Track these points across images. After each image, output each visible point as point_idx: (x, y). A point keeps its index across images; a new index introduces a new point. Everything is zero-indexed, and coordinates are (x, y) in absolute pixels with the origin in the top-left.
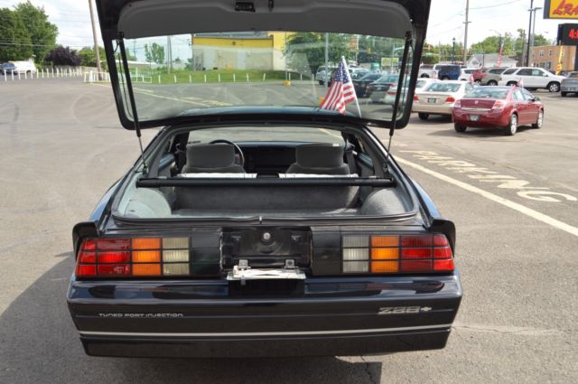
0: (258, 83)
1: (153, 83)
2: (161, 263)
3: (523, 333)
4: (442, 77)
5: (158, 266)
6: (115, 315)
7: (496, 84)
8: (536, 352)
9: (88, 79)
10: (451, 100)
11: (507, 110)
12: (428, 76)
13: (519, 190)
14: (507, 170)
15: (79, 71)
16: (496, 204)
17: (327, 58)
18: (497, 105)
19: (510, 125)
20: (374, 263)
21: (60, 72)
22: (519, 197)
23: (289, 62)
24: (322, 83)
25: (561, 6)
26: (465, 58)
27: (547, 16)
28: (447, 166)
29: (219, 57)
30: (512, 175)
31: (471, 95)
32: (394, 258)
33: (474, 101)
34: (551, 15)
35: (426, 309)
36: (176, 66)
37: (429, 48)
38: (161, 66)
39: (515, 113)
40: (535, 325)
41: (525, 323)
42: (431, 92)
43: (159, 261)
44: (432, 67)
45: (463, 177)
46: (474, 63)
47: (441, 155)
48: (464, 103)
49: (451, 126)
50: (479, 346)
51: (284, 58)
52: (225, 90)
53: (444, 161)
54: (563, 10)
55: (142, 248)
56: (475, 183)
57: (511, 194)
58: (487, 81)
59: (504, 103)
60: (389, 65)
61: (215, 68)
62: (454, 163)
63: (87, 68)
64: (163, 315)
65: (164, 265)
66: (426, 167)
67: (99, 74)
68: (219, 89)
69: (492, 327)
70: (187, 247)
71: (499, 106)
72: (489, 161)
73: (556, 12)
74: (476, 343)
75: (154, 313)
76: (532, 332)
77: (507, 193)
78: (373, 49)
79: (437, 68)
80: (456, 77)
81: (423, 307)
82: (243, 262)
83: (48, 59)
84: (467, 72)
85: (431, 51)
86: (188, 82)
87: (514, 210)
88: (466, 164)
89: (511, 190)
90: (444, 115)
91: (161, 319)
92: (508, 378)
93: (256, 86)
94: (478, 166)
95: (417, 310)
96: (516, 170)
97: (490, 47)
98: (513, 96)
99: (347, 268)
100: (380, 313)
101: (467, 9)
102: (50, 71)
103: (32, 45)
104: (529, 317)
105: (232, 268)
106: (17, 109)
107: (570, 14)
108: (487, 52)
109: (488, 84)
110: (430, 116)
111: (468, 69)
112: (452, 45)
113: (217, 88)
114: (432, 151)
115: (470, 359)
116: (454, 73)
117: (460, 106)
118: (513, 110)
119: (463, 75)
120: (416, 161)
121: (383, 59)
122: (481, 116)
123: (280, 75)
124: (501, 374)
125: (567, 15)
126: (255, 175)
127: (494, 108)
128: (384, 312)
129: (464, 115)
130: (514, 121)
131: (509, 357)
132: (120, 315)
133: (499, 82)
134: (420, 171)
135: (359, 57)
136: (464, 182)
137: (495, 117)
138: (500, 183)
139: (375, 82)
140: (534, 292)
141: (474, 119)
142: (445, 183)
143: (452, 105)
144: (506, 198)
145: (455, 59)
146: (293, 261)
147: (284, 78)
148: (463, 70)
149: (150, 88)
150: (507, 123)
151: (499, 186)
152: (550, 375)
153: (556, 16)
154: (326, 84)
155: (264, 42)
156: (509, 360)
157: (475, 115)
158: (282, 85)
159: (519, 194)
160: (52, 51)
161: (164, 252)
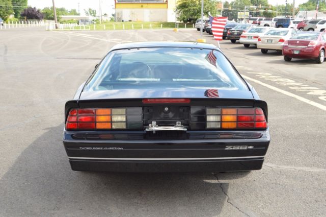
0: (158, 30)
1: (91, 30)
2: (111, 122)
3: (310, 170)
4: (278, 26)
5: (110, 124)
6: (88, 148)
7: (313, 30)
8: (317, 179)
9: (49, 27)
10: (282, 41)
11: (318, 47)
12: (269, 26)
13: (320, 96)
14: (315, 84)
15: (43, 23)
16: (304, 103)
17: (202, 13)
18: (311, 44)
19: (319, 57)
20: (223, 123)
21: (31, 23)
22: (319, 99)
23: (178, 16)
24: (199, 29)
26: (294, 14)
28: (276, 82)
29: (132, 13)
30: (317, 87)
31: (295, 38)
32: (234, 121)
33: (296, 41)
35: (251, 147)
36: (104, 19)
37: (270, 7)
38: (95, 19)
39: (323, 49)
40: (318, 167)
41: (312, 166)
42: (270, 36)
43: (110, 121)
44: (271, 20)
45: (287, 88)
46: (300, 17)
47: (273, 75)
48: (290, 42)
49: (282, 58)
50: (284, 176)
51: (175, 14)
52: (137, 34)
53: (275, 79)
55: (101, 114)
56: (294, 92)
57: (315, 98)
58: (308, 28)
59: (316, 43)
60: (243, 18)
61: (130, 21)
62: (281, 80)
63: (47, 21)
64: (113, 148)
65: (113, 123)
66: (263, 82)
67: (56, 25)
68: (133, 33)
69: (293, 167)
70: (125, 114)
71: (313, 44)
72: (303, 79)
74: (283, 175)
75: (108, 147)
76: (315, 170)
77: (313, 97)
78: (232, 7)
79: (274, 20)
80: (287, 26)
81: (249, 146)
82: (154, 123)
83: (23, 15)
84: (294, 23)
85: (271, 9)
86: (113, 29)
87: (315, 107)
88: (289, 80)
89: (315, 95)
90: (277, 50)
91: (112, 150)
92: (299, 191)
93: (156, 32)
94: (296, 82)
95: (246, 148)
96: (320, 84)
97: (311, 6)
98: (322, 38)
99: (209, 126)
100: (226, 149)
102: (24, 23)
103: (12, 6)
104: (315, 163)
105: (148, 125)
106: (6, 47)
108: (309, 10)
109: (308, 30)
110: (269, 51)
111: (295, 20)
112: (285, 5)
113: (132, 33)
114: (268, 73)
115: (278, 182)
116: (286, 24)
117: (287, 45)
118: (322, 47)
119: (292, 25)
120: (258, 78)
121: (239, 13)
122: (301, 51)
123: (172, 25)
124: (295, 189)
126: (159, 80)
127: (309, 45)
128: (228, 148)
129: (290, 51)
130: (322, 54)
131: (301, 182)
132: (90, 148)
133: (315, 29)
134: (259, 85)
135: (223, 12)
136: (287, 91)
137: (310, 51)
138: (309, 92)
139: (233, 29)
140: (320, 150)
141: (296, 53)
142: (275, 91)
143: (283, 44)
144: (311, 100)
145: (287, 14)
146: (180, 122)
147: (174, 27)
148: (291, 22)
149: (88, 33)
150: (318, 55)
151: (308, 93)
152: (322, 190)
154: (201, 30)
155: (162, 5)
156: (300, 183)
157: (297, 50)
158: (174, 31)
159: (320, 98)
160: (25, 10)
161: (113, 116)
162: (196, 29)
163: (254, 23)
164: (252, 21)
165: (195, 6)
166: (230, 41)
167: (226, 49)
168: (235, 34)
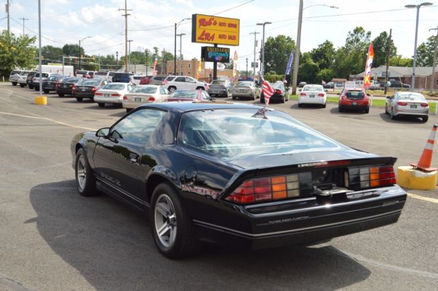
5: (285, 192)
6: (277, 221)
10: (152, 99)
20: (371, 182)
24: (15, 84)
25: (202, 35)
27: (194, 40)
34: (197, 40)
35: (397, 201)
37: (93, 59)
43: (285, 189)
44: (106, 74)
54: (204, 37)
55: (276, 183)
64: (300, 218)
65: (288, 191)
70: (297, 180)
73: (200, 38)
75: (295, 218)
79: (110, 75)
84: (135, 78)
85: (93, 61)
91: (300, 220)
95: (394, 203)
99: (362, 186)
100: (383, 206)
101: (126, 31)
107: (209, 40)
116: (125, 79)
119: (133, 81)
125: (207, 41)
148: (131, 77)
153: (200, 41)
161: (288, 184)
162: (11, 84)
163: (84, 77)
164: (82, 75)
165: (5, 52)
166: (75, 99)
167: (78, 109)
168: (83, 90)
